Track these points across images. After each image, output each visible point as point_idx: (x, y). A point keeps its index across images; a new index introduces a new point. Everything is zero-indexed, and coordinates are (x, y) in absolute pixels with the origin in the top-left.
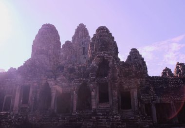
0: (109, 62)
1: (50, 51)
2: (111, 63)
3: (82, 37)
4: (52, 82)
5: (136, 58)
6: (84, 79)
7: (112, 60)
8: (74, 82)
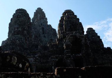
0: (82, 40)
1: (25, 31)
2: (83, 41)
3: (41, 19)
4: (32, 59)
5: (93, 36)
6: (60, 56)
7: (84, 39)
8: (51, 59)
